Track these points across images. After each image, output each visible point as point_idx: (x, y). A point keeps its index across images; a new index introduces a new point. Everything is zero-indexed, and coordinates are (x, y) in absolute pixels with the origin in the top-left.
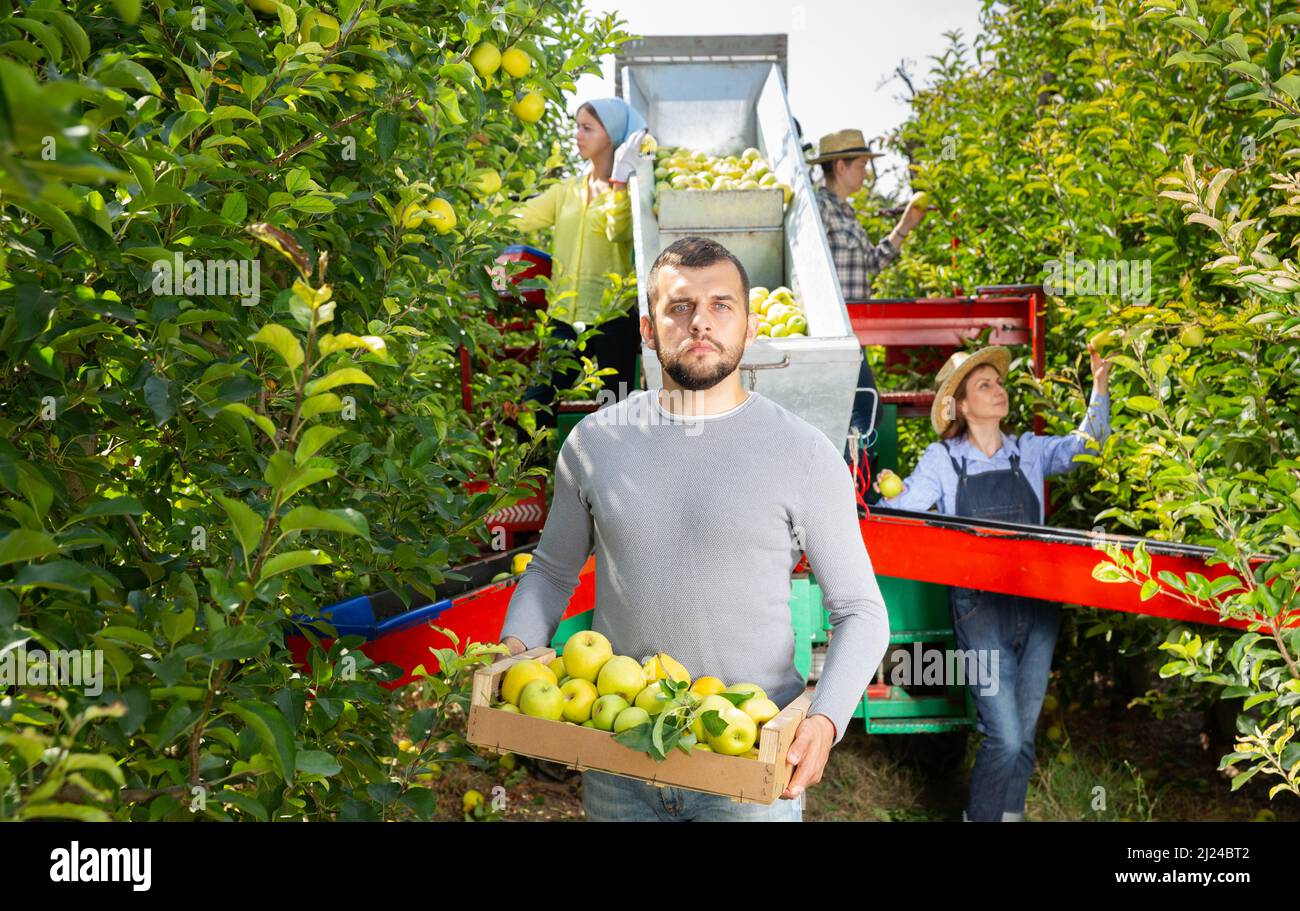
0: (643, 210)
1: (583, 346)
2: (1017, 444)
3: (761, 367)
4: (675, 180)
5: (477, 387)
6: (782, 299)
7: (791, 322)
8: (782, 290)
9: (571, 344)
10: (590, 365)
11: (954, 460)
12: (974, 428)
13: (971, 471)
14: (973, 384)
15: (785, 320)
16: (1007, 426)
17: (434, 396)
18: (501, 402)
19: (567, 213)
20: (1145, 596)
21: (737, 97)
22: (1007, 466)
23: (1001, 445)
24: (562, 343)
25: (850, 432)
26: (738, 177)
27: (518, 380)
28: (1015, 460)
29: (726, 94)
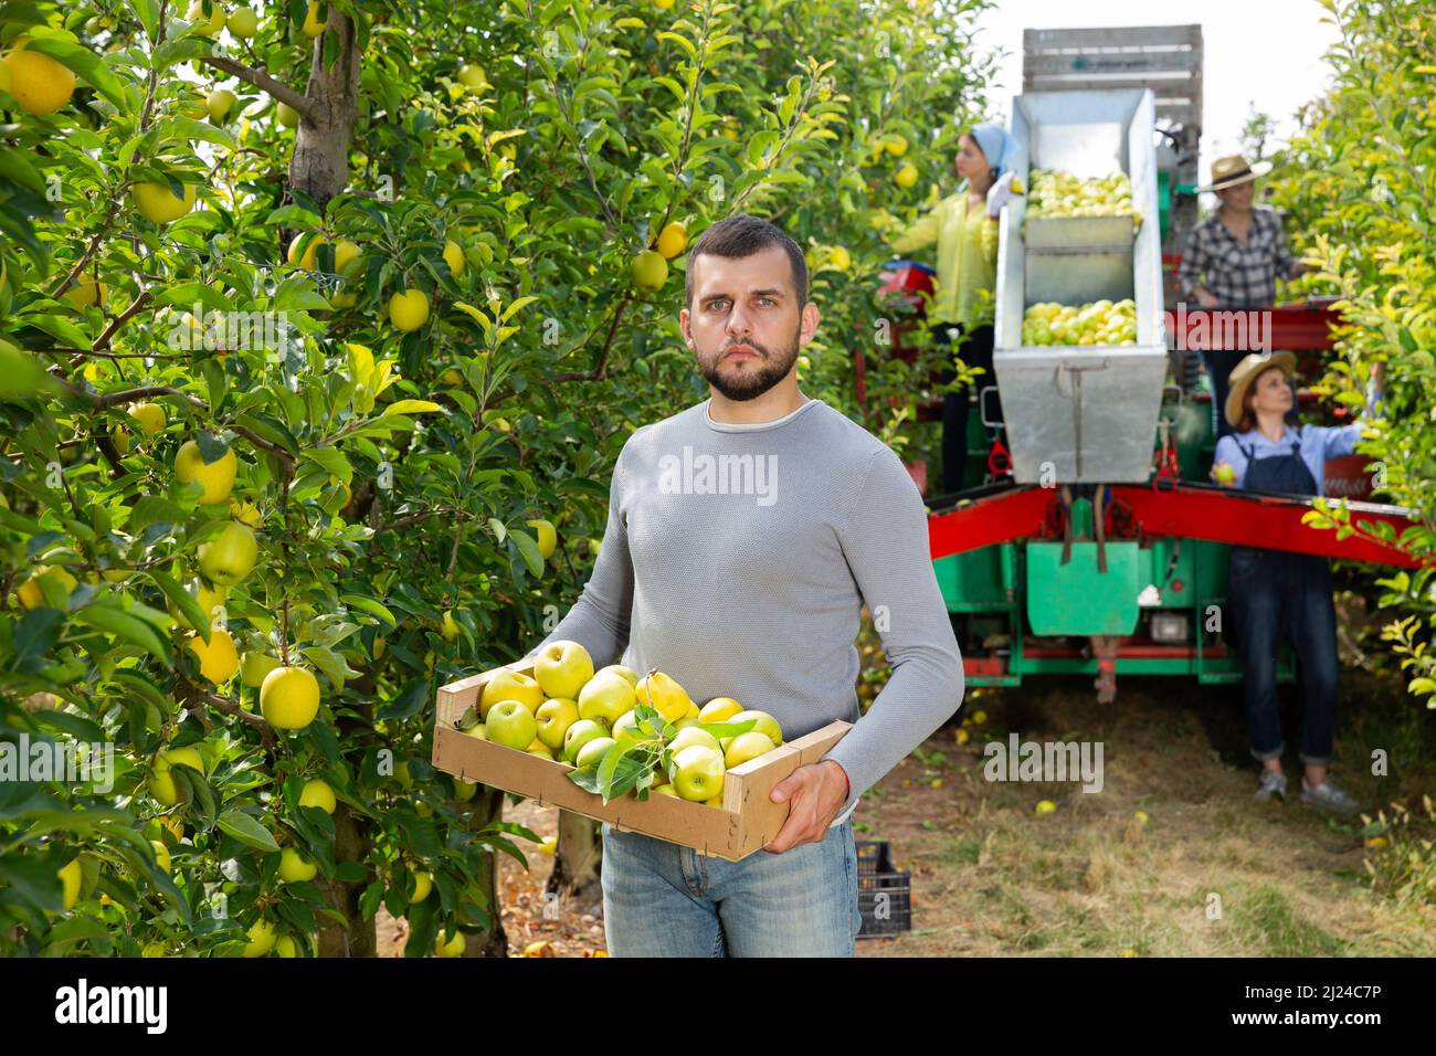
0: (1011, 233)
1: (956, 350)
2: (1299, 434)
3: (1085, 369)
4: (1044, 204)
5: (869, 383)
6: (1123, 311)
7: (1125, 330)
8: (1126, 303)
9: (947, 348)
10: (961, 365)
11: (1243, 449)
12: (1262, 419)
13: (1259, 455)
14: (1263, 383)
15: (1120, 329)
16: (1291, 419)
17: (833, 389)
18: (888, 395)
19: (949, 228)
20: (1340, 536)
21: (1112, 120)
22: (1289, 451)
23: (1284, 434)
24: (939, 347)
25: (1160, 420)
26: (1102, 201)
27: (900, 377)
28: (1296, 447)
29: (1102, 118)
